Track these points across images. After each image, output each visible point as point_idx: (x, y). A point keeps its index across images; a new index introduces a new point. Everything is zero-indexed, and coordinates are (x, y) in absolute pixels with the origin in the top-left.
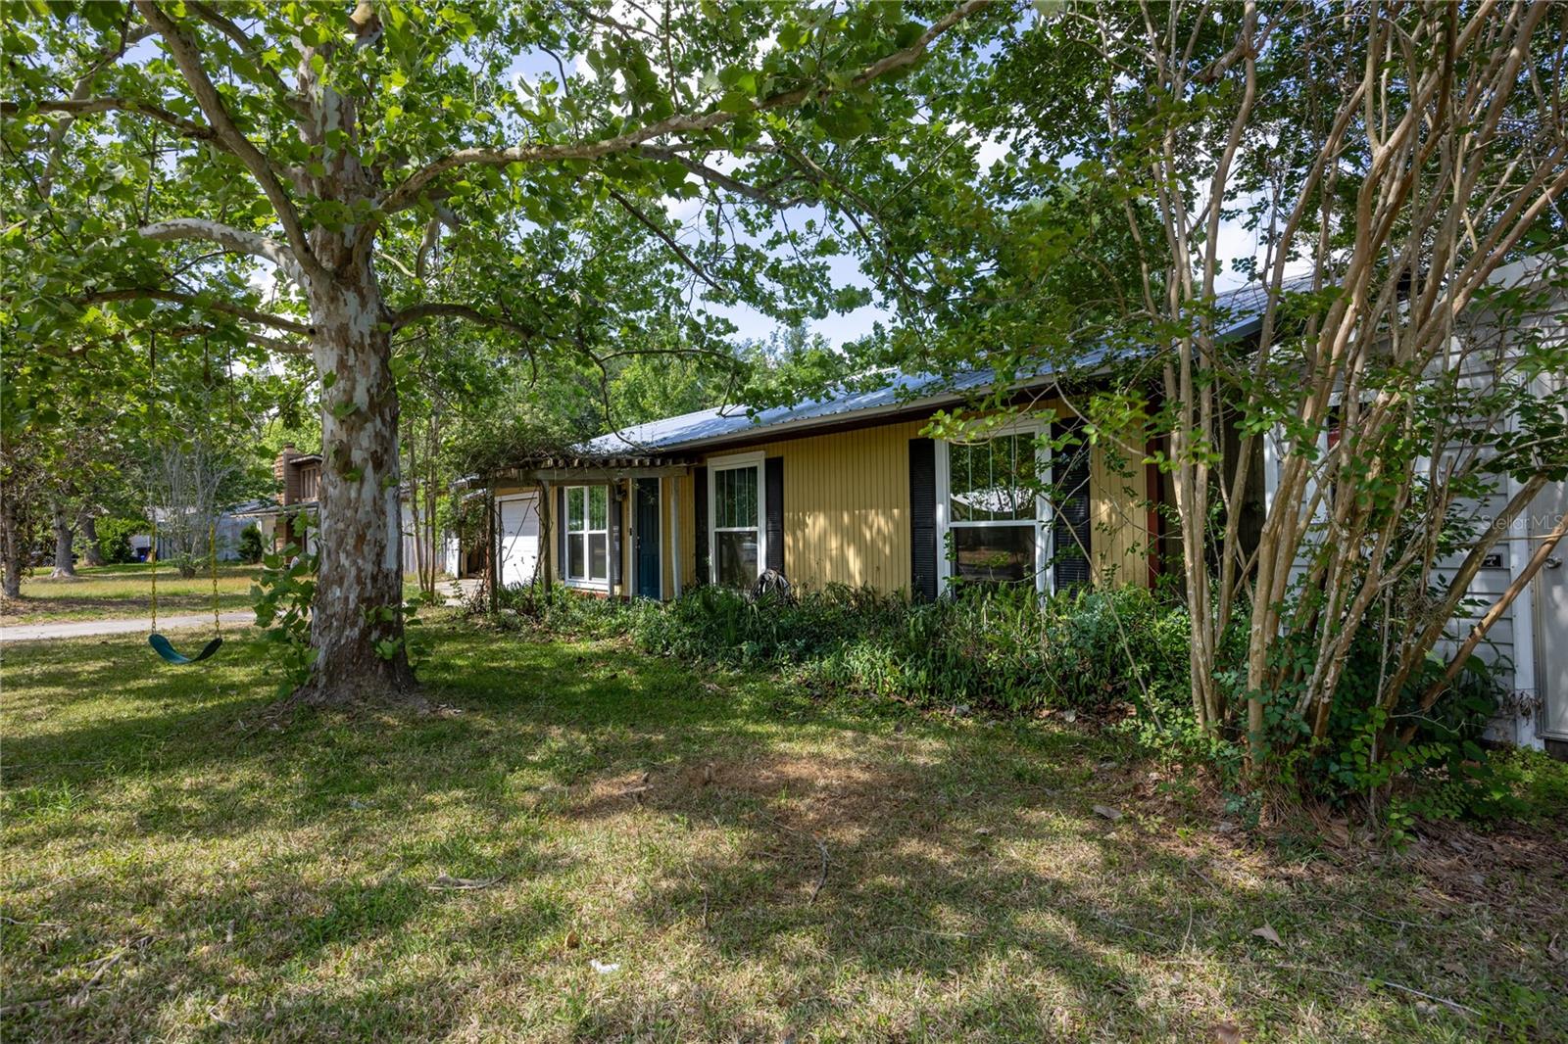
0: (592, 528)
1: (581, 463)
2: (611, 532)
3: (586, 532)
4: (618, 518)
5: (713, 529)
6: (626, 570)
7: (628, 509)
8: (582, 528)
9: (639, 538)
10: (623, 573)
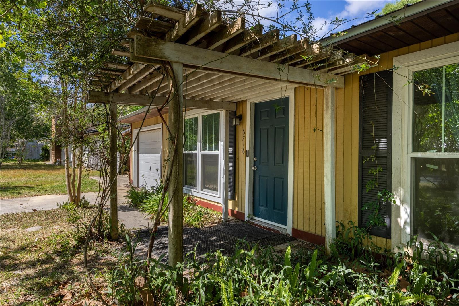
0: (204, 149)
2: (225, 153)
3: (199, 152)
4: (233, 140)
5: (403, 154)
6: (240, 188)
7: (244, 132)
8: (196, 149)
9: (255, 159)
10: (237, 190)
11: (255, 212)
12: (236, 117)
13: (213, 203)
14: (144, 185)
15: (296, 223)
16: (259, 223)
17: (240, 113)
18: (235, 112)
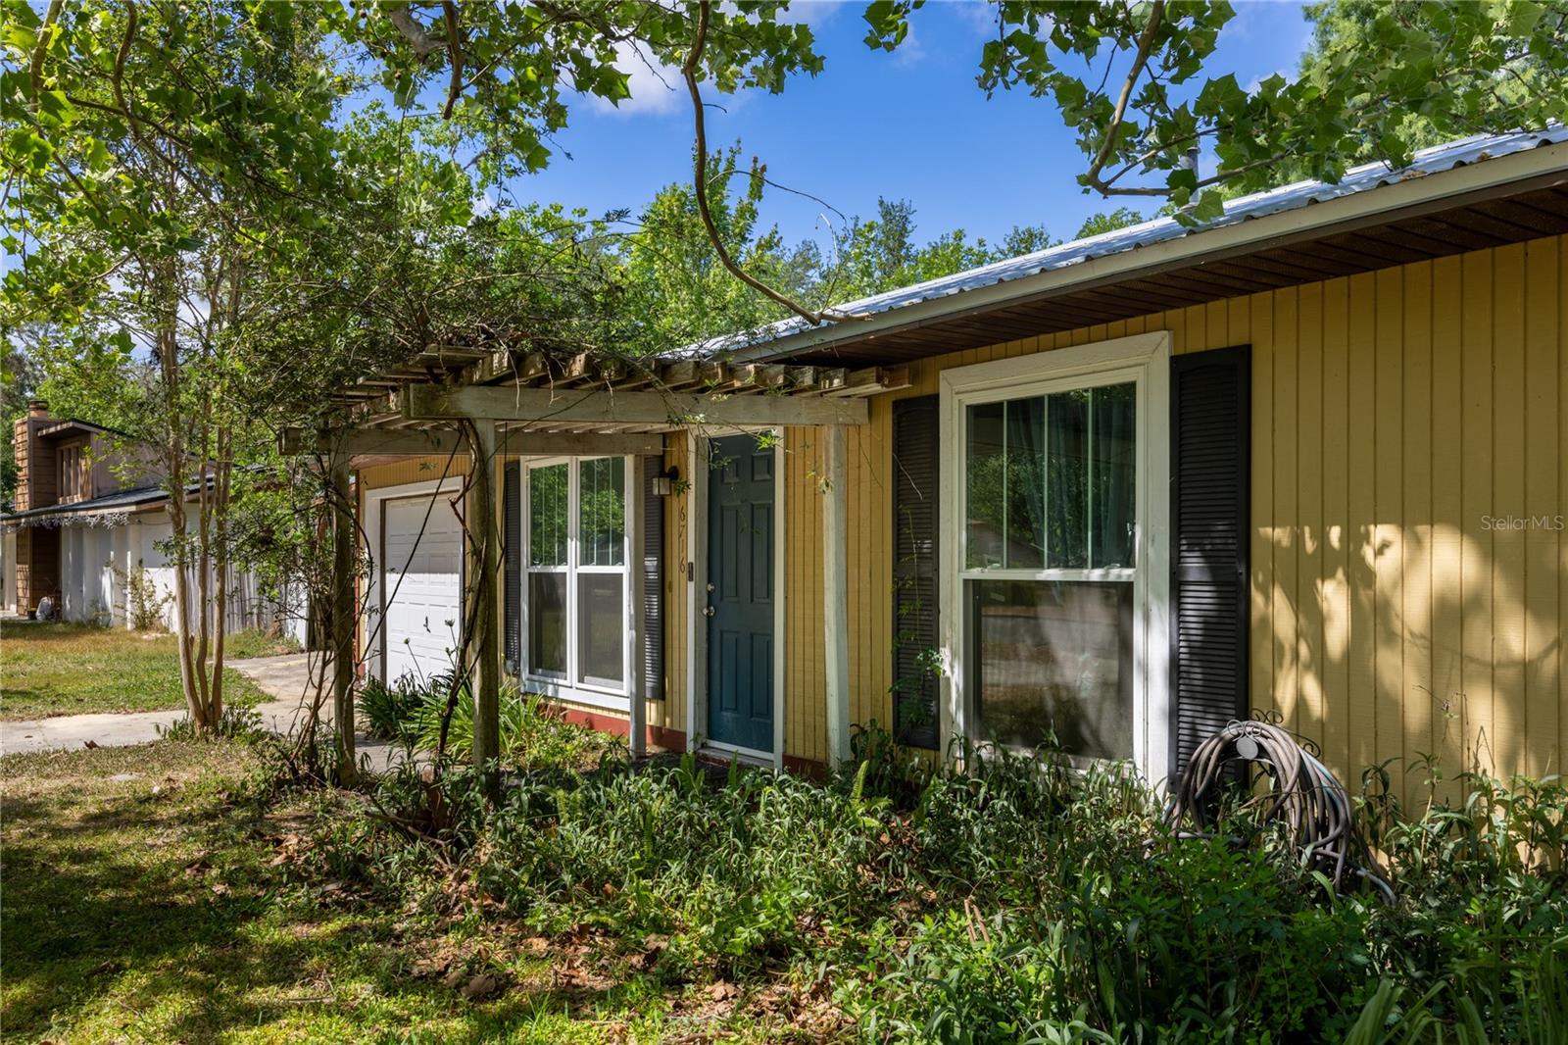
0: (586, 559)
1: (593, 368)
2: (638, 569)
3: (572, 570)
4: (657, 536)
5: (954, 572)
6: (676, 667)
7: (683, 516)
8: (563, 560)
9: (710, 587)
10: (668, 673)
11: (712, 729)
12: (662, 474)
13: (612, 715)
14: (409, 676)
15: (790, 741)
16: (716, 755)
17: (675, 463)
18: (662, 458)
